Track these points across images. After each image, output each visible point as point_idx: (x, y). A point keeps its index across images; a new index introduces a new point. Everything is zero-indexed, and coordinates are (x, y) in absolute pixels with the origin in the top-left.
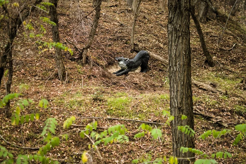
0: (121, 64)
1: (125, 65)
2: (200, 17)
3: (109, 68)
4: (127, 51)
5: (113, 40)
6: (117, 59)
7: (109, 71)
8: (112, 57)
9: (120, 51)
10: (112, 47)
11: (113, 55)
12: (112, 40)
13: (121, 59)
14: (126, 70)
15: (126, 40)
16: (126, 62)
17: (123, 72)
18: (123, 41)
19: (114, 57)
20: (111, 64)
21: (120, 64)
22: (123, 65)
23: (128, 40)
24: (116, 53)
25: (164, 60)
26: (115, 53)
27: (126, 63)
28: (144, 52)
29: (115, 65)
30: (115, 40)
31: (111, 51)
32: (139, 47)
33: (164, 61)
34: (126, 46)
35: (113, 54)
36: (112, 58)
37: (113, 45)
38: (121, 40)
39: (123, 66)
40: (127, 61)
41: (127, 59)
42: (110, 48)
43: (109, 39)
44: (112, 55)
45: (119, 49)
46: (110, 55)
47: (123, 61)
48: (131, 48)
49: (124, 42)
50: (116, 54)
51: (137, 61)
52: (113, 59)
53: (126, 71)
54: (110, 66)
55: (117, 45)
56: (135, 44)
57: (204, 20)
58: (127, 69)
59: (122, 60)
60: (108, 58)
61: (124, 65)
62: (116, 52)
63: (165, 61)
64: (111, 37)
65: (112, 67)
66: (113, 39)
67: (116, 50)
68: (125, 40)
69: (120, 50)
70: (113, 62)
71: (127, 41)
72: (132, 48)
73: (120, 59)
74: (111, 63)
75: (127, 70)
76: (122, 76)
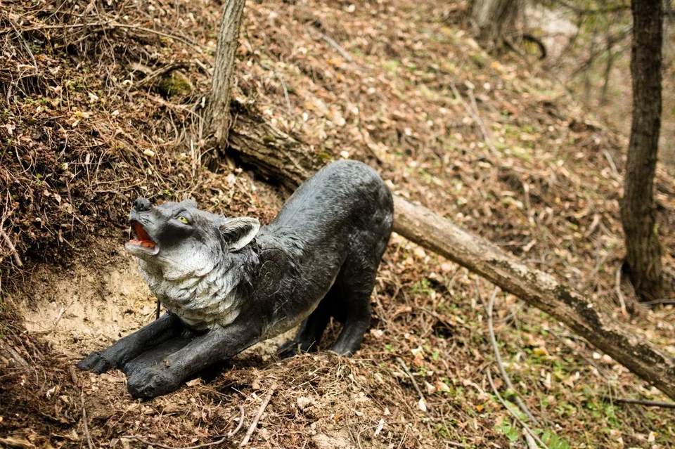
0: (190, 276)
1: (225, 284)
2: (482, 25)
3: (31, 297)
4: (177, 149)
5: (56, 52)
6: (152, 218)
7: (30, 328)
8: (59, 186)
9: (122, 144)
10: (48, 104)
11: (72, 168)
12: (49, 48)
13: (190, 223)
14: (217, 335)
15: (160, 65)
16: (230, 256)
17: (198, 359)
18: (137, 67)
19: (77, 194)
20: (51, 259)
21: (172, 275)
22: (204, 285)
23: (173, 69)
24: (94, 160)
25: (490, 255)
26: (87, 162)
27: (233, 265)
28: (367, 179)
29: (83, 271)
30: (72, 50)
31: (48, 131)
32: (271, 135)
33: (494, 262)
34: (163, 108)
35: (66, 166)
36: (64, 195)
37: (59, 88)
38: (124, 57)
39: (206, 292)
40: (238, 246)
41: (245, 231)
42: (37, 107)
43: (26, 35)
44: (61, 171)
45: (120, 130)
46: (41, 168)
47: (212, 243)
48: (209, 134)
49: (141, 75)
50: (93, 167)
51: (308, 253)
52: (68, 208)
53: (224, 343)
54: (44, 271)
55: (93, 97)
56: (235, 107)
57: (495, 41)
58: (236, 322)
59: (200, 238)
60: (21, 200)
61: (210, 286)
62: (95, 149)
63: (505, 266)
64: (39, 25)
65: (62, 286)
66: (53, 41)
67: (95, 134)
68: (153, 61)
69: (120, 136)
70: (68, 236)
71: (167, 75)
72: (218, 135)
73: (179, 223)
74: (54, 244)
75: (234, 330)
76: (180, 397)
